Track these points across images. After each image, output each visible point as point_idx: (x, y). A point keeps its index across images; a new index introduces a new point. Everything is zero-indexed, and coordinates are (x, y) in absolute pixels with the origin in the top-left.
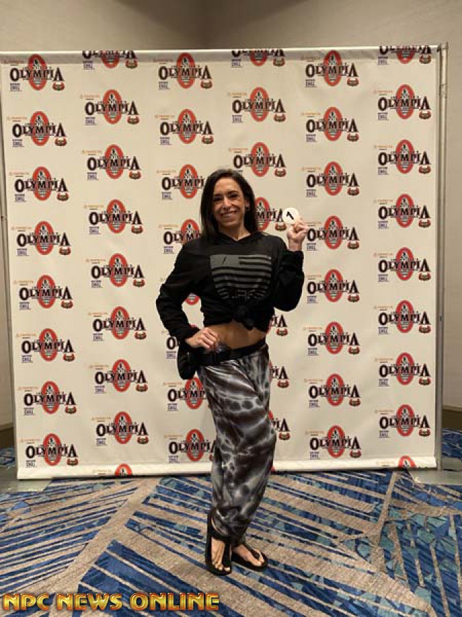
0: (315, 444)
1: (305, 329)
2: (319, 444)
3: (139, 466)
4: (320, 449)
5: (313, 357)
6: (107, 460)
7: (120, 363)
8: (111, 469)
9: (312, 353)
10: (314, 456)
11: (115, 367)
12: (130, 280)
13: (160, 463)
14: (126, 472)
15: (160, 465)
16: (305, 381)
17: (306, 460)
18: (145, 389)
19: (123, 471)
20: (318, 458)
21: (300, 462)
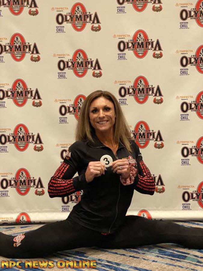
0: (187, 197)
1: (178, 97)
2: (191, 196)
3: (37, 214)
4: (191, 201)
5: (185, 122)
6: (10, 209)
7: (20, 126)
8: (13, 217)
9: (184, 118)
10: (186, 207)
11: (16, 130)
12: (28, 56)
13: (54, 212)
14: (25, 219)
15: (55, 213)
16: (178, 142)
17: (179, 210)
18: (41, 149)
19: (23, 218)
20: (189, 209)
21: (173, 212)
